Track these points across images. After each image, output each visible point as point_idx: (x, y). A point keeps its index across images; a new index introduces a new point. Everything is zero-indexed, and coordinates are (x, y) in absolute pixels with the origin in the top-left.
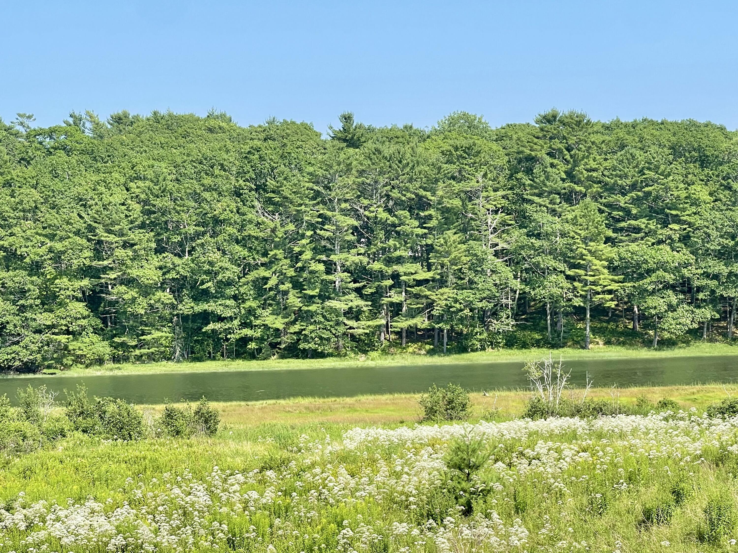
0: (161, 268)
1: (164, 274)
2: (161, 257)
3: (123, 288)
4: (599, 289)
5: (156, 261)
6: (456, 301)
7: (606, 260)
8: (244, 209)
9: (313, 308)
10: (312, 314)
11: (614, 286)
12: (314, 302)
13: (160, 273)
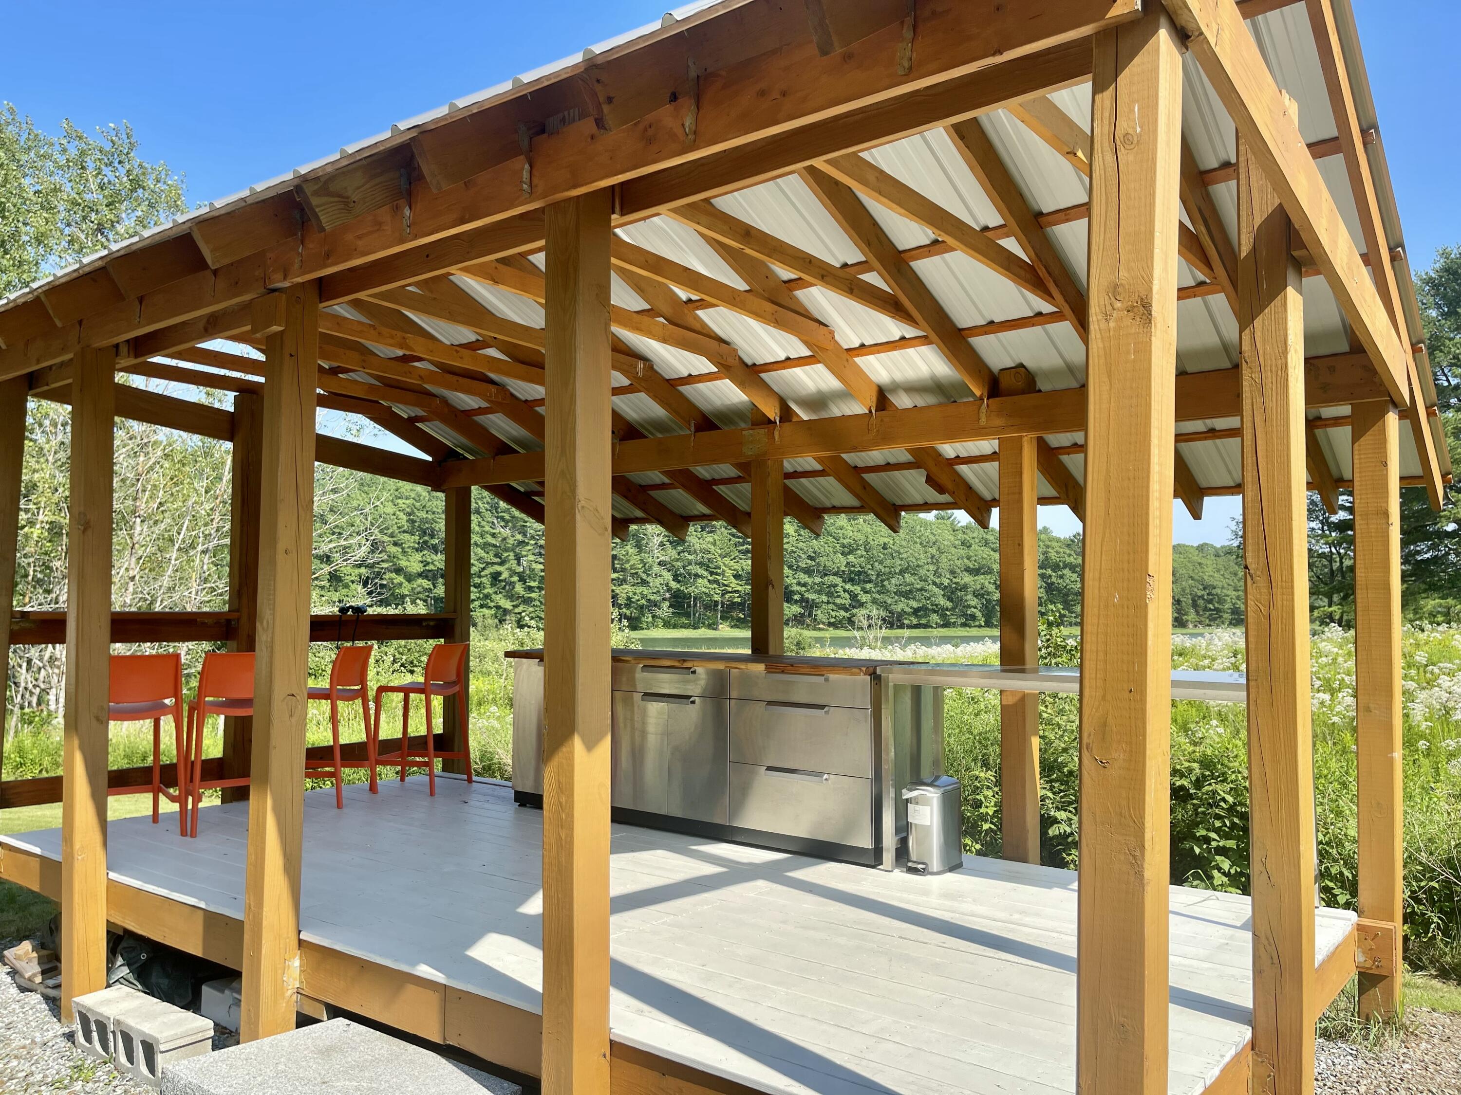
0: (422, 562)
1: (425, 566)
2: (421, 554)
3: (393, 575)
4: (730, 589)
5: (418, 556)
6: (635, 594)
7: (734, 570)
8: (483, 523)
9: (533, 595)
10: (531, 600)
11: (739, 588)
12: (533, 592)
13: (421, 565)
